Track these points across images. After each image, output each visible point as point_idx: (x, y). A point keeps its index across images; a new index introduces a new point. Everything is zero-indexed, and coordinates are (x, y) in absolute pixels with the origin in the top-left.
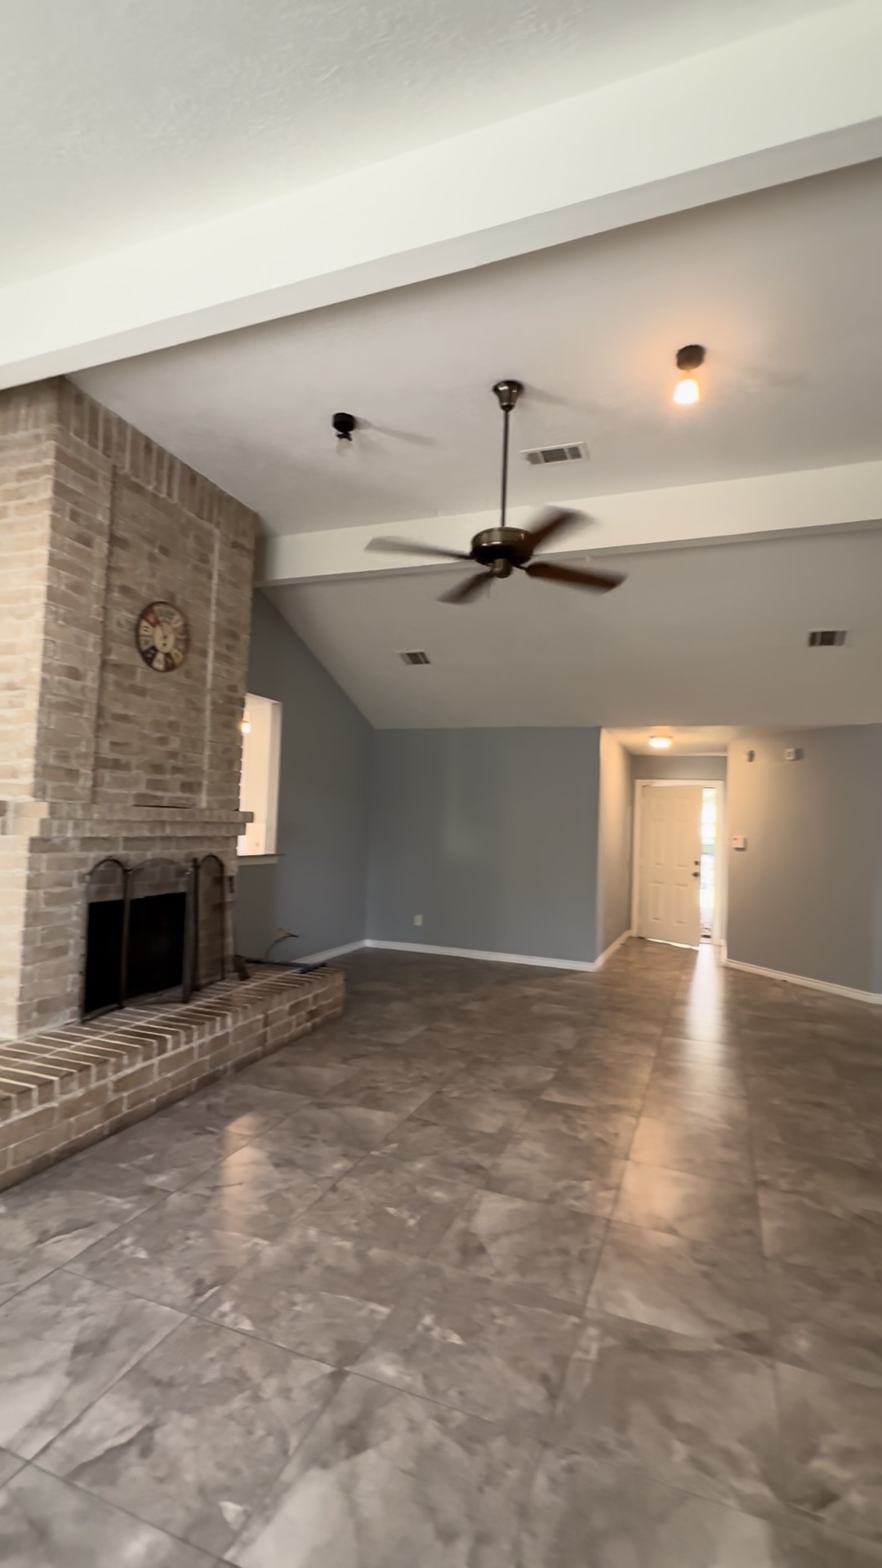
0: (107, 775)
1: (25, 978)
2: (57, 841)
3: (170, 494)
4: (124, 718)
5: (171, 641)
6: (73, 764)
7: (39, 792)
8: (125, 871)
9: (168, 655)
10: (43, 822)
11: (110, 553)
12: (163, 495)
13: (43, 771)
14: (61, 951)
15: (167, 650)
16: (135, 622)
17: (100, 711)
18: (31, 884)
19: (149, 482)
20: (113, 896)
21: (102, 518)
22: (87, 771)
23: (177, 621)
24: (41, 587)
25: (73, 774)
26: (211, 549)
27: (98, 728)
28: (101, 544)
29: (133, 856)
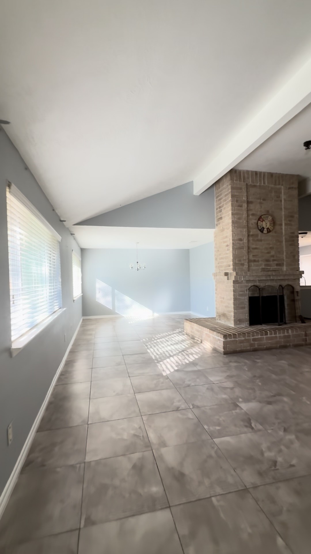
0: (252, 264)
1: (235, 313)
2: (240, 281)
3: (264, 183)
4: (256, 248)
6: (242, 262)
7: (234, 269)
8: (259, 289)
9: (268, 229)
10: (235, 277)
11: (248, 206)
12: (262, 184)
13: (235, 264)
14: (244, 308)
15: (267, 227)
16: (257, 222)
17: (249, 248)
18: (234, 291)
19: (257, 183)
22: (246, 264)
23: (270, 218)
24: (230, 221)
25: (243, 265)
26: (281, 193)
27: (248, 252)
28: (245, 205)
29: (262, 285)
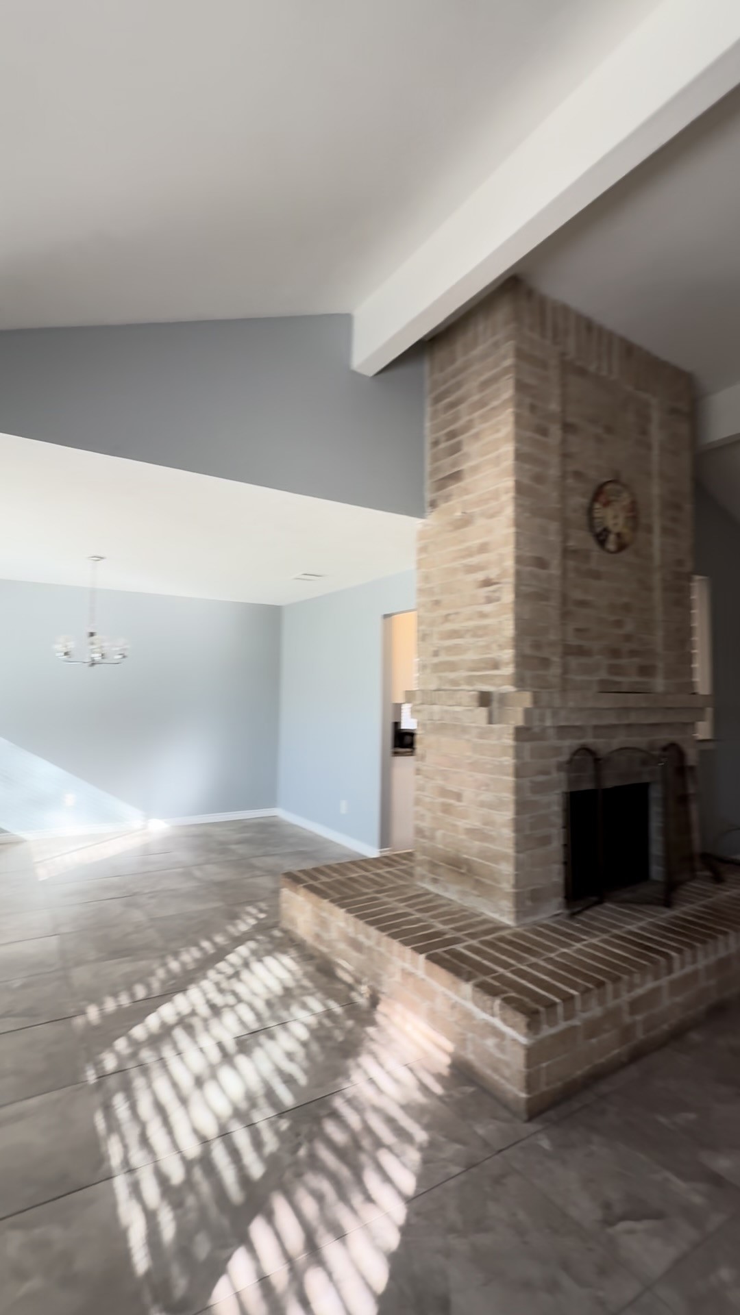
0: (574, 662)
1: (518, 865)
2: (536, 730)
4: (582, 604)
5: (621, 521)
6: (545, 653)
7: (520, 681)
8: (596, 760)
9: (619, 535)
10: (528, 713)
11: (564, 442)
13: (522, 661)
14: (545, 841)
15: (618, 529)
16: (588, 505)
17: (565, 599)
18: (519, 772)
20: (587, 786)
21: (554, 407)
22: (556, 659)
23: (625, 499)
25: (545, 663)
26: (650, 419)
27: (565, 615)
29: (603, 745)
